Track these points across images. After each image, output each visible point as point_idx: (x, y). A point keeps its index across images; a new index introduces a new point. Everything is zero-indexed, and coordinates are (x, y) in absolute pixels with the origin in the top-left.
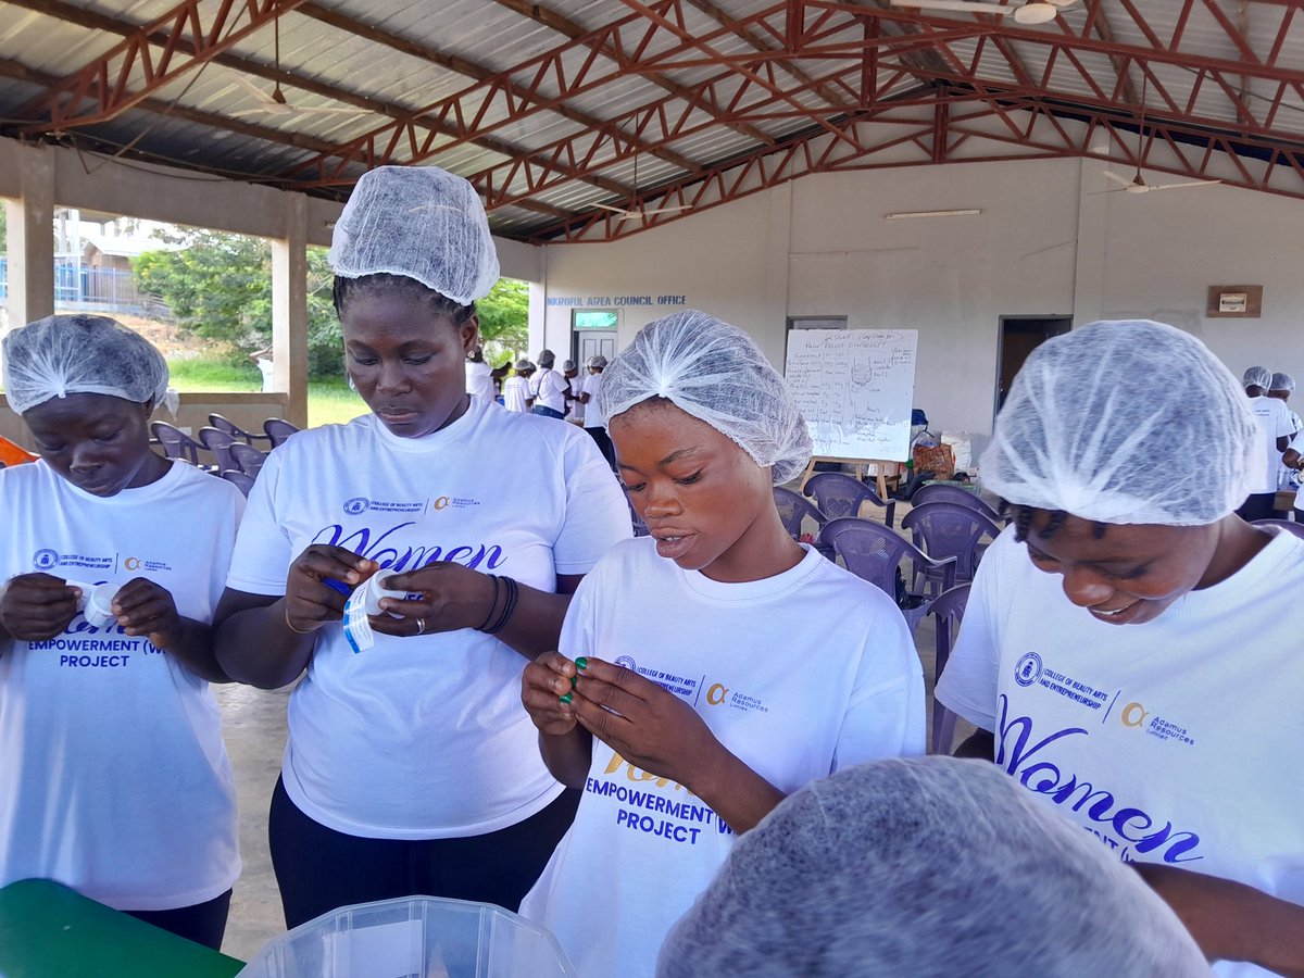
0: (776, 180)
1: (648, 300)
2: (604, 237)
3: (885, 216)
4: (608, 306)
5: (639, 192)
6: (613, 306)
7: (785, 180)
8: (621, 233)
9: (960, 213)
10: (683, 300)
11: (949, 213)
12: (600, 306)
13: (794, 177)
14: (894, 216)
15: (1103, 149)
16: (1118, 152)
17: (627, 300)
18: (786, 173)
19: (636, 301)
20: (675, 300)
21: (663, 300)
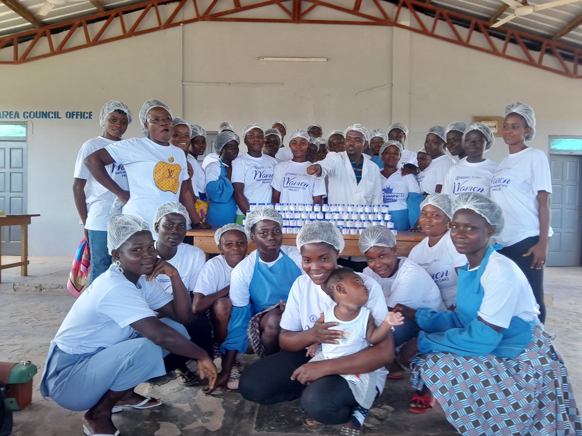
0: (170, 23)
1: (57, 115)
2: (12, 60)
3: (259, 58)
4: (17, 119)
5: (45, 24)
6: (22, 119)
7: (178, 24)
8: (28, 57)
9: (312, 60)
10: (90, 115)
11: (304, 60)
12: (9, 119)
13: (186, 22)
14: (266, 59)
15: (407, 23)
16: (417, 26)
17: (35, 115)
18: (178, 19)
19: (45, 115)
20: (82, 115)
21: (71, 115)
